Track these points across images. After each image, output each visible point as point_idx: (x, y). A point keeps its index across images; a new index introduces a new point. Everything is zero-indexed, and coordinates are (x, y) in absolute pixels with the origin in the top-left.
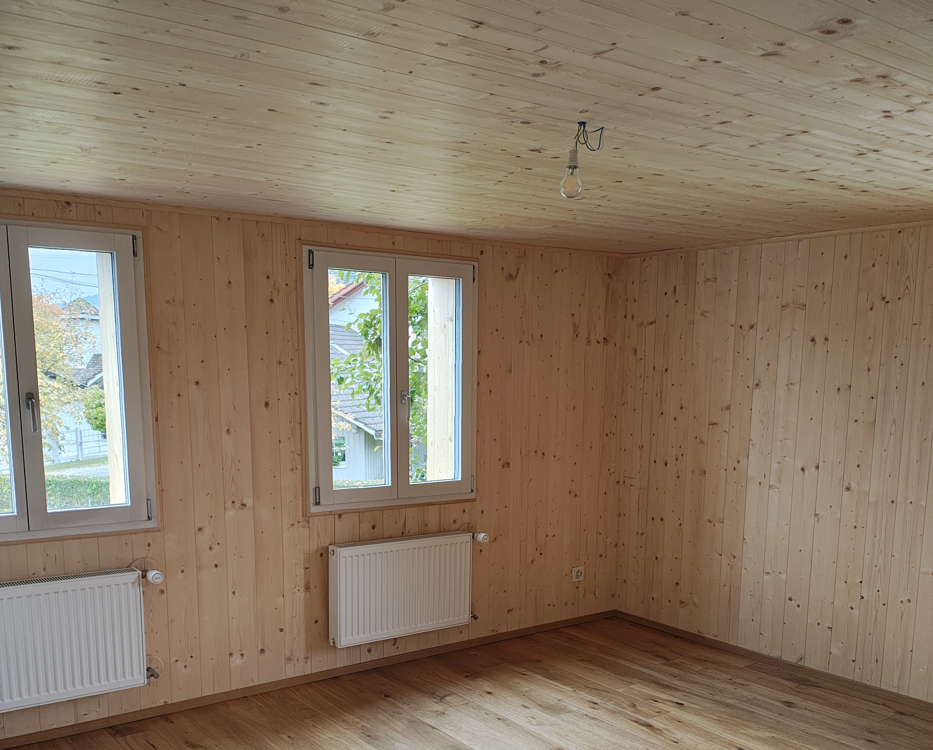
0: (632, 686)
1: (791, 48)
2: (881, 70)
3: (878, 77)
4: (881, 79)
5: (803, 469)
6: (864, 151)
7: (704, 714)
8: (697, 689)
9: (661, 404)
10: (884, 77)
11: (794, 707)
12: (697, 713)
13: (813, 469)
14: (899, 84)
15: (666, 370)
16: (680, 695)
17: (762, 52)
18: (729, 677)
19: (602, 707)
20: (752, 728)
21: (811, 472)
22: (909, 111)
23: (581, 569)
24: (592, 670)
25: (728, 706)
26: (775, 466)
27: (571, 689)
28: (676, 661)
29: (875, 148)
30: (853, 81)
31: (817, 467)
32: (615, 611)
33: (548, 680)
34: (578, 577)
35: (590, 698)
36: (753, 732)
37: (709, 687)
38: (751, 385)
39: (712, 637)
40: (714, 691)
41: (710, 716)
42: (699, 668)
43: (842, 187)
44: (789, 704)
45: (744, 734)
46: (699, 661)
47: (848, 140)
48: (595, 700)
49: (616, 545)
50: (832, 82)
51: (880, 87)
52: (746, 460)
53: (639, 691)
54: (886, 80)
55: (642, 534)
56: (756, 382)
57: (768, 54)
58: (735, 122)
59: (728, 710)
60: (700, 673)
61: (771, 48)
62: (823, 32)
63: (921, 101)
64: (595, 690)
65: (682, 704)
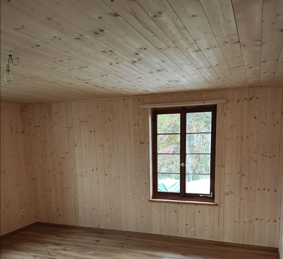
0: (47, 247)
1: (84, 37)
2: (110, 49)
3: (110, 51)
4: (110, 52)
5: (93, 170)
6: (103, 75)
7: (73, 250)
8: (69, 243)
9: (45, 152)
10: (111, 51)
11: (99, 242)
12: (70, 251)
13: (96, 170)
14: (115, 54)
15: (45, 141)
16: (64, 246)
17: (75, 37)
18: (78, 236)
19: (38, 257)
20: (88, 252)
21: (95, 171)
22: (117, 63)
23: (24, 210)
24: (32, 244)
25: (80, 246)
26: (84, 170)
27: (26, 253)
28: (61, 235)
29: (107, 74)
30: (102, 51)
31: (97, 169)
32: (38, 222)
33: (16, 252)
34: (22, 213)
35: (33, 254)
36: (89, 253)
37: (73, 241)
38: (74, 145)
39: (72, 225)
40: (75, 242)
41: (75, 251)
42: (69, 236)
43: (96, 86)
44: (98, 241)
45: (86, 254)
46: (68, 233)
47: (99, 71)
48: (35, 255)
49: (35, 200)
50: (96, 51)
51: (109, 55)
52: (75, 169)
53: (50, 248)
54: (112, 52)
55: (44, 195)
56: (75, 145)
57: (77, 39)
58: (65, 61)
59: (80, 247)
60: (69, 237)
61: (78, 36)
62: (95, 33)
63: (120, 60)
64: (35, 251)
65: (65, 249)
